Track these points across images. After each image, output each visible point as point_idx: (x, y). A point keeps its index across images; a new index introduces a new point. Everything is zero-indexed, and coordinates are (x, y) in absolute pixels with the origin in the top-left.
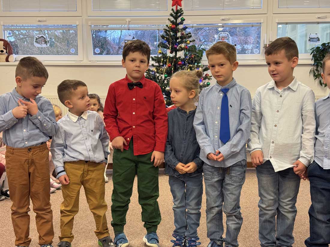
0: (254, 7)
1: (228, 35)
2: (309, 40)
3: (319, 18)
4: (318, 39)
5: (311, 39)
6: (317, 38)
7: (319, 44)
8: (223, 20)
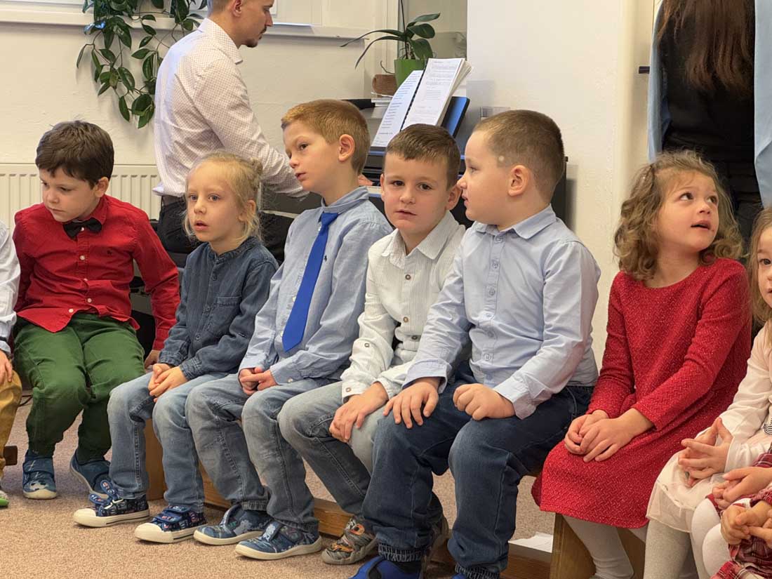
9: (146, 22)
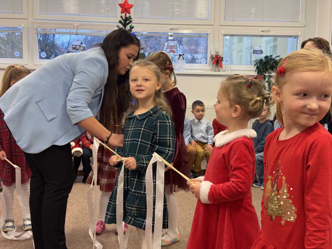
0: (202, 19)
1: (176, 44)
2: (253, 52)
3: (262, 31)
4: (262, 52)
5: (255, 52)
6: (260, 51)
7: (262, 56)
8: (171, 29)
9: (269, 74)
